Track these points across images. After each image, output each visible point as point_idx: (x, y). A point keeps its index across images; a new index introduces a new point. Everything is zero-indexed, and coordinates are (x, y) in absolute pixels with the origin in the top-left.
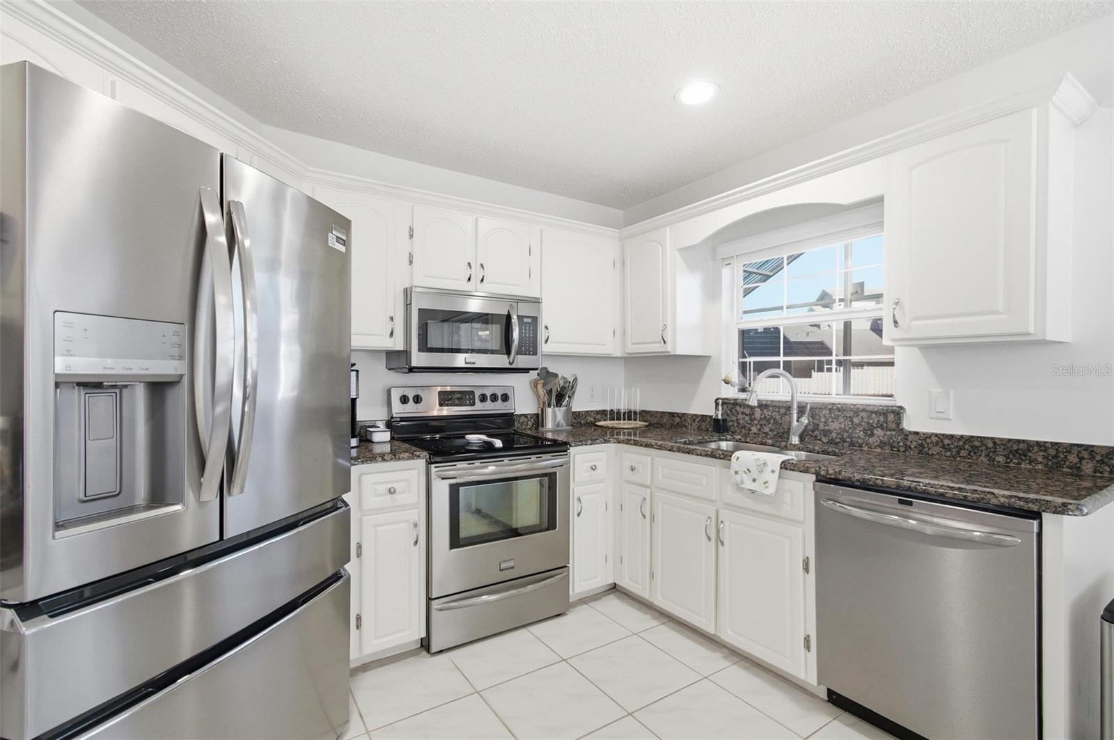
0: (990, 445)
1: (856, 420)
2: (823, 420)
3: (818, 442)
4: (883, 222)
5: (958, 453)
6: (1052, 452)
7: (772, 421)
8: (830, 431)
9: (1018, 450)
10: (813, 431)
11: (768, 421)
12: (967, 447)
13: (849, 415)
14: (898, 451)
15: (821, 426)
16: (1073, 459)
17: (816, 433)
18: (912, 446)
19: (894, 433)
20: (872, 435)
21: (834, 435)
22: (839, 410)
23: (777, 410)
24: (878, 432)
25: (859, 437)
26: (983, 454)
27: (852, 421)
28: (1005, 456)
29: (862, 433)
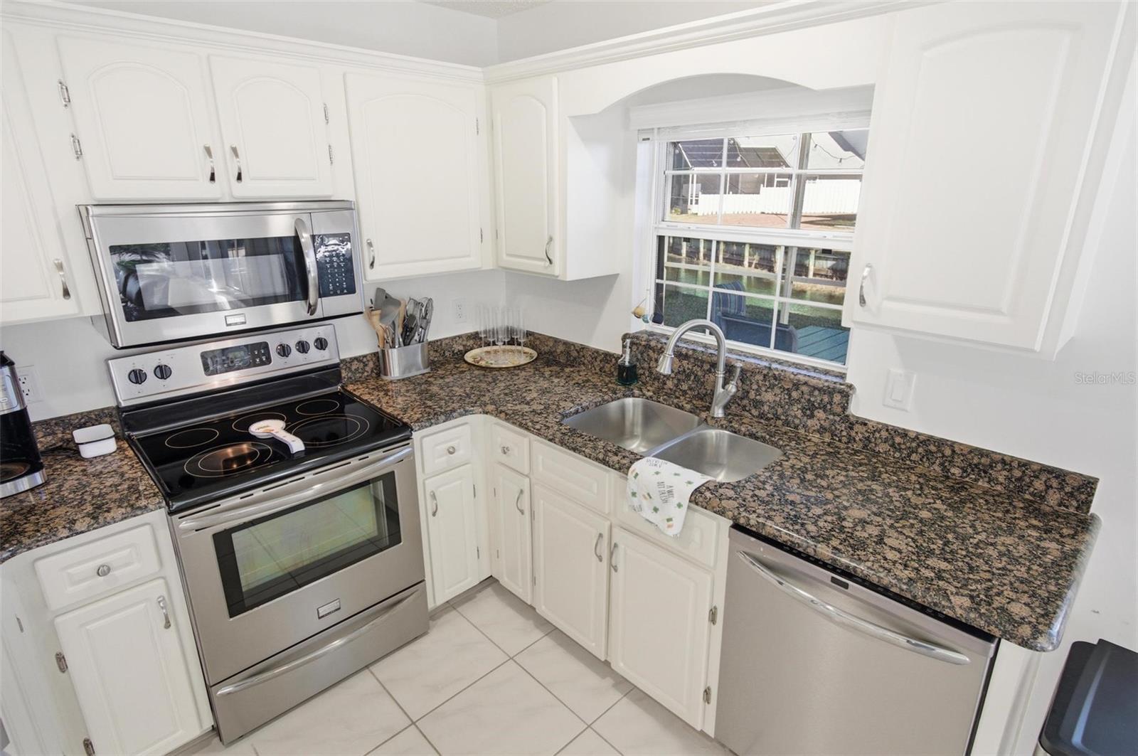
0: (948, 452)
1: (795, 394)
2: (755, 387)
3: (746, 413)
4: (870, 111)
5: (909, 455)
6: (1017, 473)
7: (692, 378)
8: (762, 403)
9: (979, 464)
10: (742, 399)
11: (688, 376)
12: (920, 450)
13: (786, 387)
14: (840, 441)
15: (752, 395)
16: (1039, 485)
17: (745, 402)
18: (857, 439)
19: (837, 419)
20: (812, 416)
21: (766, 408)
22: (775, 378)
23: (699, 363)
24: (820, 414)
25: (796, 417)
26: (938, 462)
27: (790, 396)
28: (962, 468)
29: (800, 411)
